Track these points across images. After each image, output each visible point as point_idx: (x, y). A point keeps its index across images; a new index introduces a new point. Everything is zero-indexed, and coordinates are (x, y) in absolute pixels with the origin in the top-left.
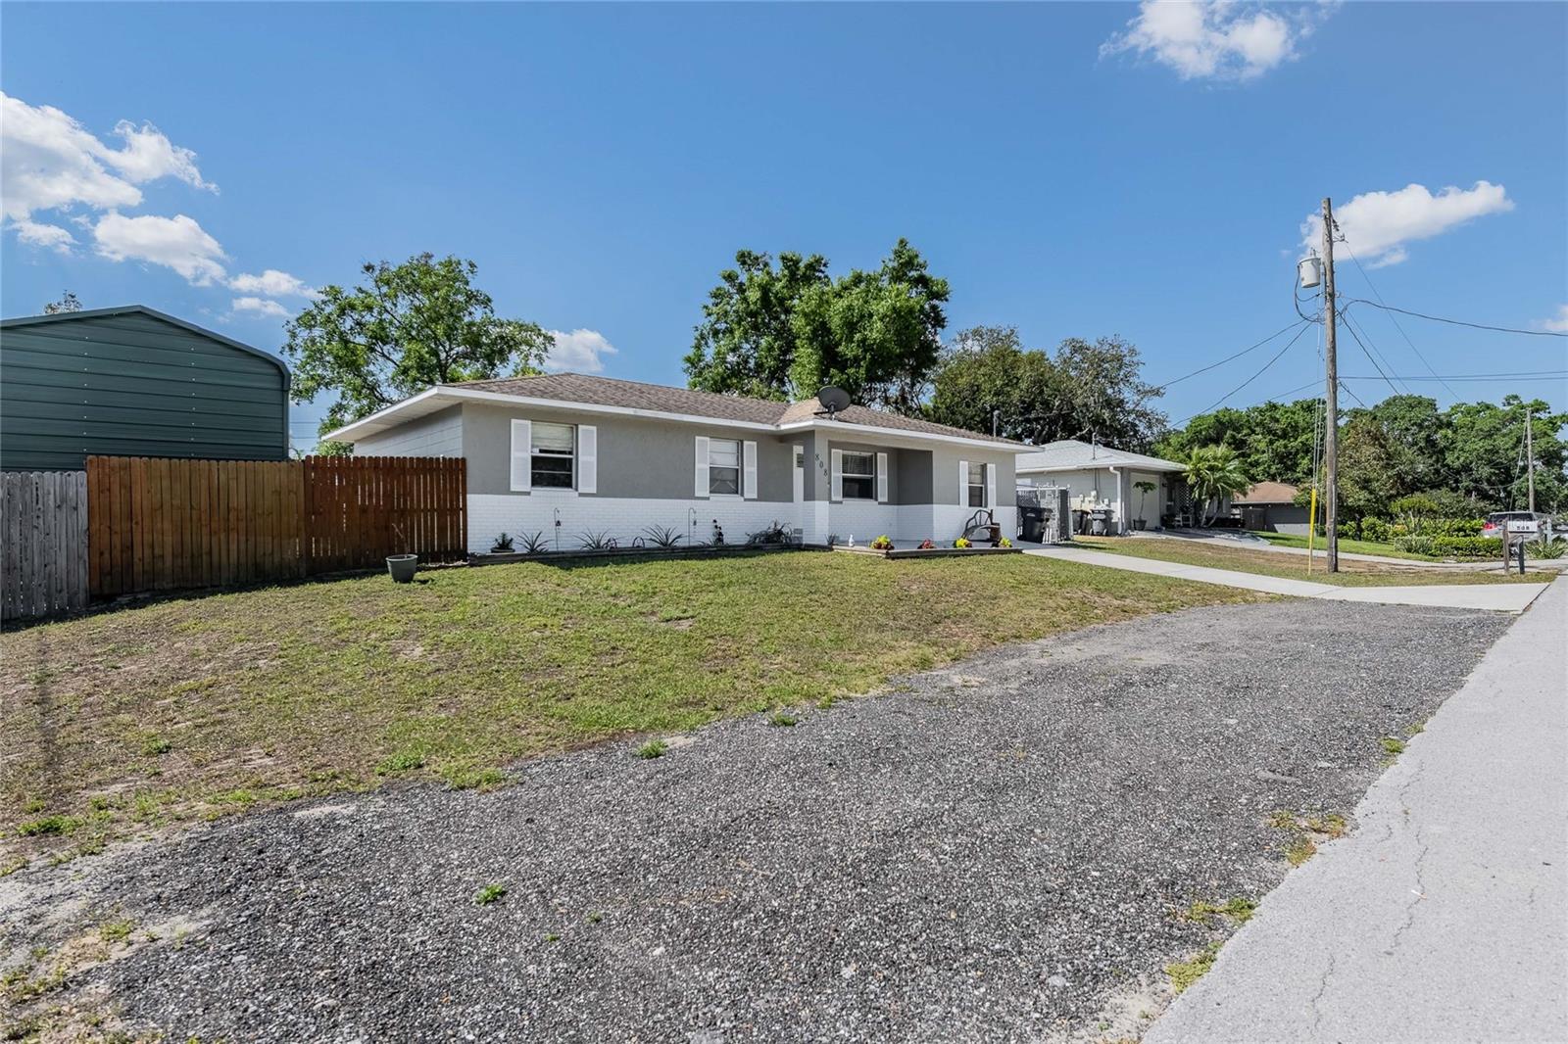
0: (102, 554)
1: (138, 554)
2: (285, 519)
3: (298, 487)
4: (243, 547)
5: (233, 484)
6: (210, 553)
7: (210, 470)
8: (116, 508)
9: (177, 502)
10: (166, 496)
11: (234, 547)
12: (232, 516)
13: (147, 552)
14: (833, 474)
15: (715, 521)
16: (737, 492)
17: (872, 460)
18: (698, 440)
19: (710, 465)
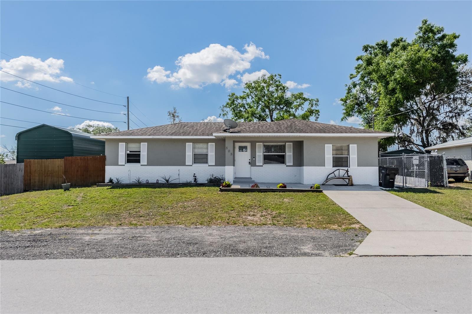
0: (26, 181)
1: (32, 181)
2: (59, 173)
3: (63, 165)
4: (51, 180)
5: (49, 164)
6: (44, 181)
7: (45, 162)
8: (28, 171)
9: (39, 169)
10: (37, 168)
11: (49, 180)
12: (49, 173)
13: (33, 181)
14: (257, 154)
15: (194, 174)
16: (207, 163)
17: (284, 146)
18: (187, 144)
19: (193, 153)
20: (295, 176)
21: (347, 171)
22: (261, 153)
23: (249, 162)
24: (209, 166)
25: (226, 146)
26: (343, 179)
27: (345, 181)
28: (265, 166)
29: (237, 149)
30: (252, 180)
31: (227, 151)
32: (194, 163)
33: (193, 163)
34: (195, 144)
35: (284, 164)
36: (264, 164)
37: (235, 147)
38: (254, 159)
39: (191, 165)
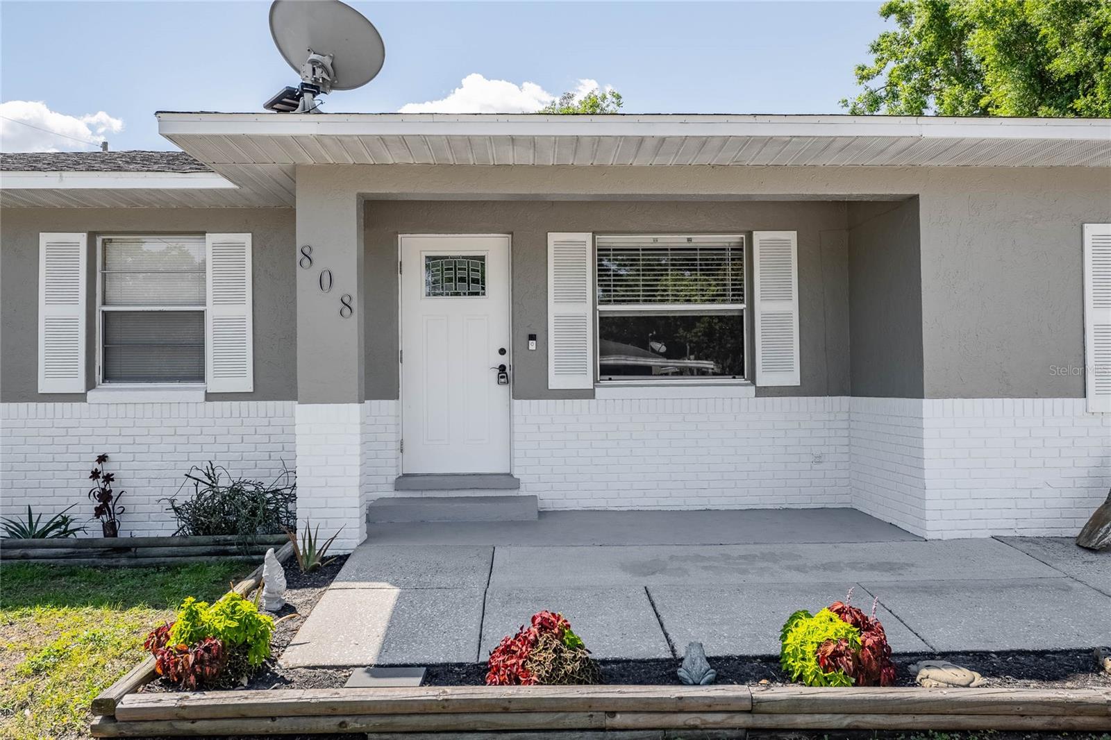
14: (554, 309)
15: (102, 459)
16: (201, 378)
17: (740, 255)
18: (45, 238)
19: (99, 308)
20: (818, 459)
22: (584, 301)
23: (502, 368)
24: (209, 397)
25: (300, 242)
28: (611, 391)
29: (413, 280)
30: (523, 492)
31: (306, 278)
32: (106, 378)
33: (99, 377)
34: (103, 240)
35: (734, 378)
36: (603, 377)
37: (401, 263)
38: (531, 348)
39: (81, 398)
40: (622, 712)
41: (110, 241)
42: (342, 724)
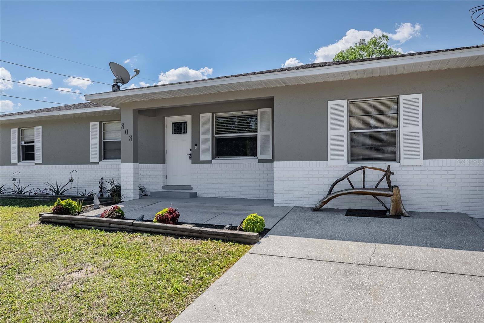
14: (201, 137)
15: (102, 179)
17: (257, 117)
18: (92, 125)
19: (103, 141)
21: (388, 173)
22: (209, 134)
23: (190, 155)
26: (374, 195)
27: (380, 201)
28: (216, 161)
29: (169, 130)
30: (193, 191)
31: (123, 132)
32: (105, 158)
33: (103, 158)
34: (104, 123)
35: (254, 157)
36: (217, 157)
37: (166, 125)
38: (195, 148)
39: (97, 163)
40: (112, 224)
41: (106, 123)
42: (71, 222)
